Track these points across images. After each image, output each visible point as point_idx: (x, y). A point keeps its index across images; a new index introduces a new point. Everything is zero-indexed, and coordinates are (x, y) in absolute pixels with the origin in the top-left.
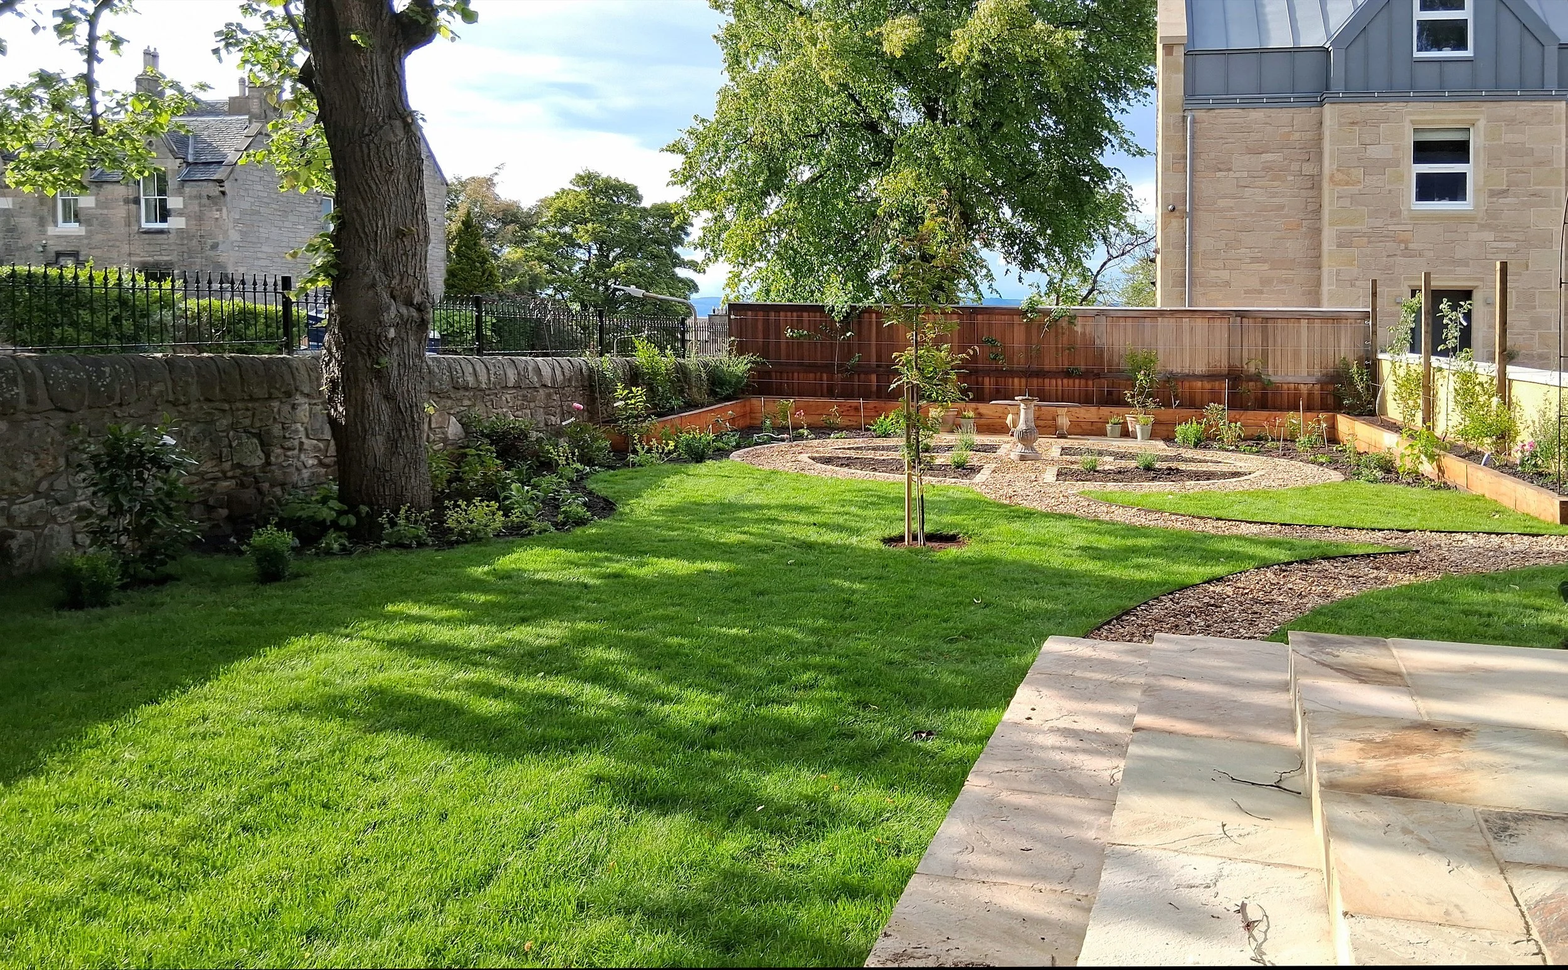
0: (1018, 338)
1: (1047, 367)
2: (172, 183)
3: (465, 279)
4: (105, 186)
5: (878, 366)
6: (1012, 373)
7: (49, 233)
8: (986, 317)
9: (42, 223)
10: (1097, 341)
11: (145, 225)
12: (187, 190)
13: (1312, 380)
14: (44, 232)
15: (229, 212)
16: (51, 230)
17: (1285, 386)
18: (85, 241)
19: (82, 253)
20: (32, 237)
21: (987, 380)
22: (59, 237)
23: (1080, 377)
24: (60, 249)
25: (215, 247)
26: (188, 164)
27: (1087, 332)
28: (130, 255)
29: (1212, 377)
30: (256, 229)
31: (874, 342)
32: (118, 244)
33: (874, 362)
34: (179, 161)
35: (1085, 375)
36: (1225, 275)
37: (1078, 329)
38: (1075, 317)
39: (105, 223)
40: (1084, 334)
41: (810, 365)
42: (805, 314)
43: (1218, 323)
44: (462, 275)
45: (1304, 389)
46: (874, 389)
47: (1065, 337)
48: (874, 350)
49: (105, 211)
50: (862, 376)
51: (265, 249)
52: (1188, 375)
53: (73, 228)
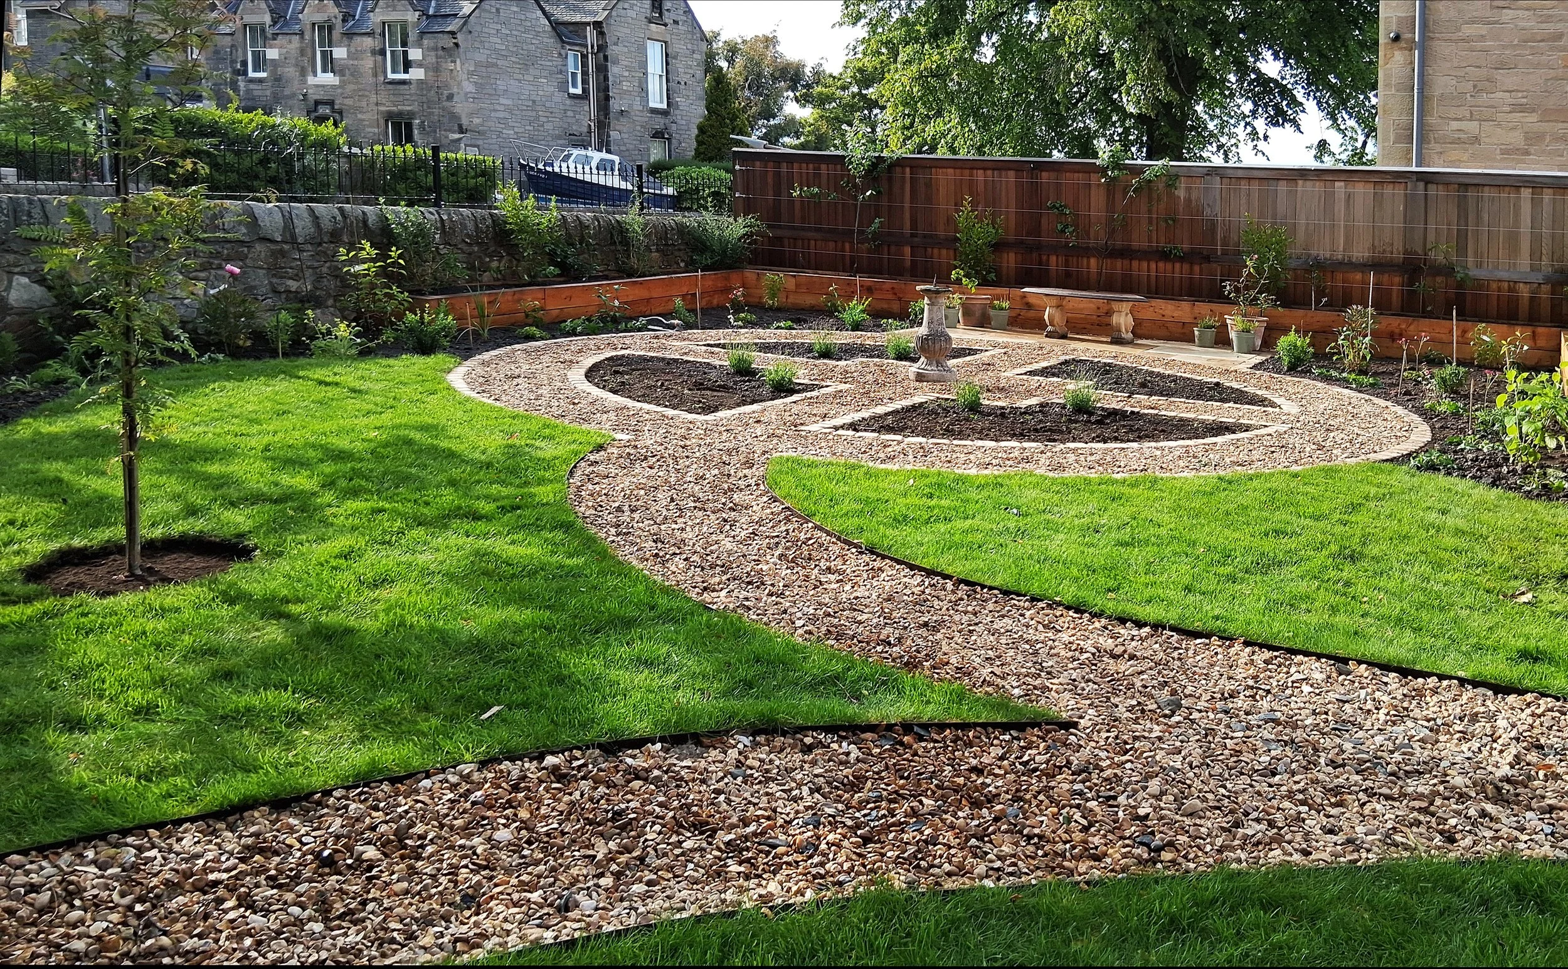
0: (1096, 205)
1: (1135, 244)
2: (412, 36)
3: (714, 136)
4: (355, 38)
5: (912, 235)
6: (1085, 251)
7: (309, 82)
8: (1053, 175)
9: (303, 73)
10: (1207, 211)
11: (391, 76)
12: (425, 42)
13: (1538, 278)
14: (305, 82)
15: (462, 64)
16: (311, 80)
17: (1494, 286)
18: (339, 91)
19: (337, 102)
20: (294, 87)
21: (1053, 259)
22: (317, 86)
23: (1181, 259)
24: (318, 97)
25: (450, 97)
26: (428, 17)
27: (1194, 196)
28: (377, 104)
29: (1378, 265)
30: (493, 81)
31: (907, 205)
32: (367, 93)
33: (907, 230)
34: (417, 13)
35: (1188, 258)
36: (1472, 127)
37: (1181, 193)
38: (1177, 176)
39: (356, 73)
40: (1188, 201)
41: (830, 231)
42: (823, 167)
43: (1388, 190)
44: (711, 132)
45: (1524, 292)
46: (908, 264)
47: (1162, 206)
48: (907, 215)
49: (356, 62)
50: (893, 248)
51: (502, 101)
52: (1341, 263)
53: (329, 79)
